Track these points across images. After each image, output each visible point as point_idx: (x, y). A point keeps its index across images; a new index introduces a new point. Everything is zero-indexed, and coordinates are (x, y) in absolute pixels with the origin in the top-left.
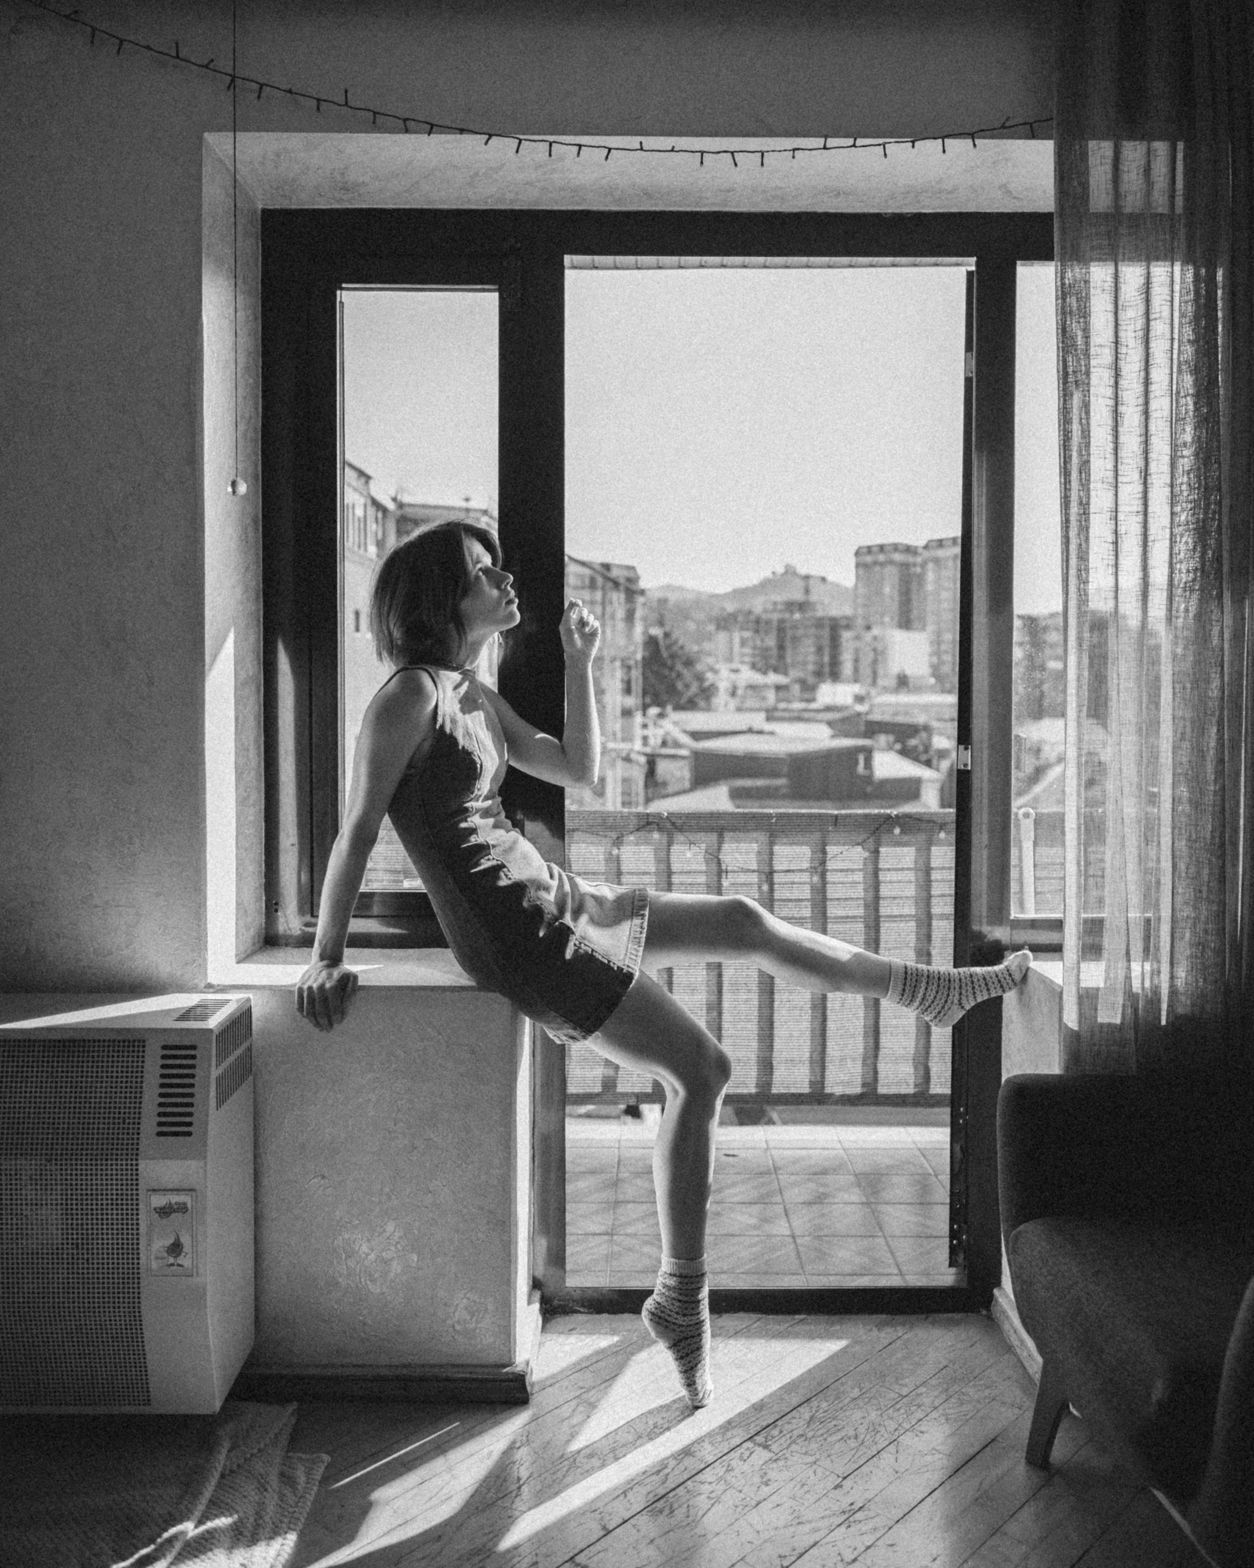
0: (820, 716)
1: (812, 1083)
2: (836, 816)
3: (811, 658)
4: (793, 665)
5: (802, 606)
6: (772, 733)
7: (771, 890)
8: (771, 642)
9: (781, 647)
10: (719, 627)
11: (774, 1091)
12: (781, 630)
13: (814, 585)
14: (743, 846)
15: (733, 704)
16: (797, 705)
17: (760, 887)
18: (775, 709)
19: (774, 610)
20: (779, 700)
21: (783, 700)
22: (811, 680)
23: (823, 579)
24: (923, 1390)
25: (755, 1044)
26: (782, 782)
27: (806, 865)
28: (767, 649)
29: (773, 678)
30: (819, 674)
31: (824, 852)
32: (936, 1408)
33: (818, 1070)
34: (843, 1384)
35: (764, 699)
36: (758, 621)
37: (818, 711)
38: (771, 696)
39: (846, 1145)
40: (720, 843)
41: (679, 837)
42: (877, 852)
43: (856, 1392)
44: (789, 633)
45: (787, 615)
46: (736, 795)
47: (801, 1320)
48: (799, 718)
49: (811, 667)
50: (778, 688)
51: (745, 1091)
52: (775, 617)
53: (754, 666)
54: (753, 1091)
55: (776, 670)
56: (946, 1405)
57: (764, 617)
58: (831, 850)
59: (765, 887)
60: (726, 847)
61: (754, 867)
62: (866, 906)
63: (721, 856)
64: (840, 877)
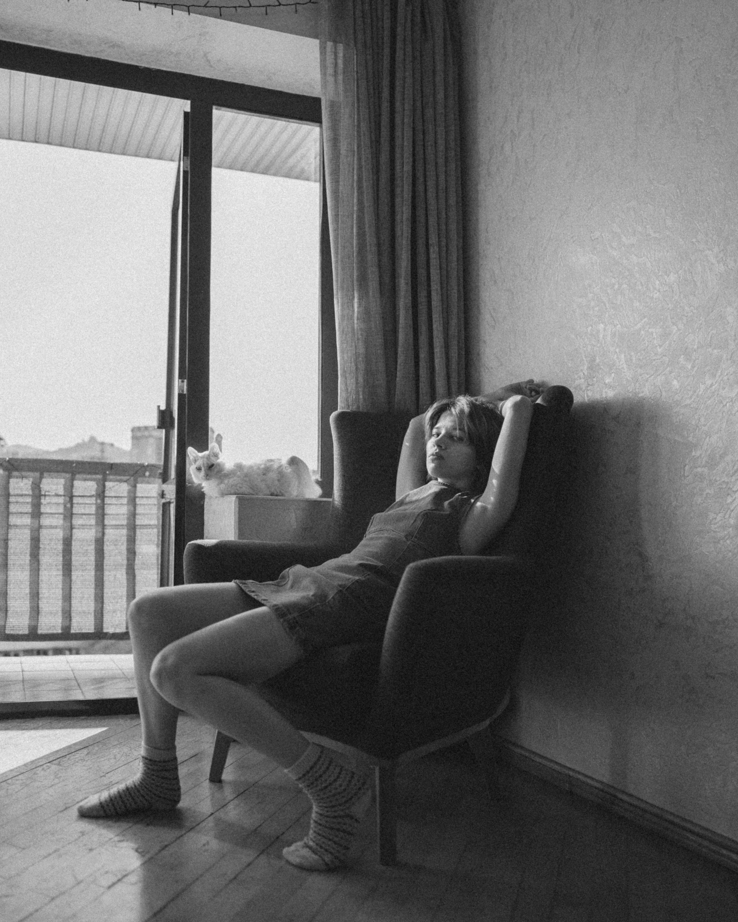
1: (96, 627)
2: (112, 464)
7: (72, 507)
11: (72, 631)
14: (55, 480)
17: (65, 506)
23: (112, 445)
25: (60, 603)
27: (93, 493)
31: (104, 486)
33: (99, 618)
40: (41, 478)
41: (15, 473)
42: (135, 486)
43: (116, 743)
51: (55, 632)
58: (108, 484)
59: (68, 506)
60: (44, 481)
61: (62, 493)
62: (128, 519)
63: (41, 486)
64: (114, 501)
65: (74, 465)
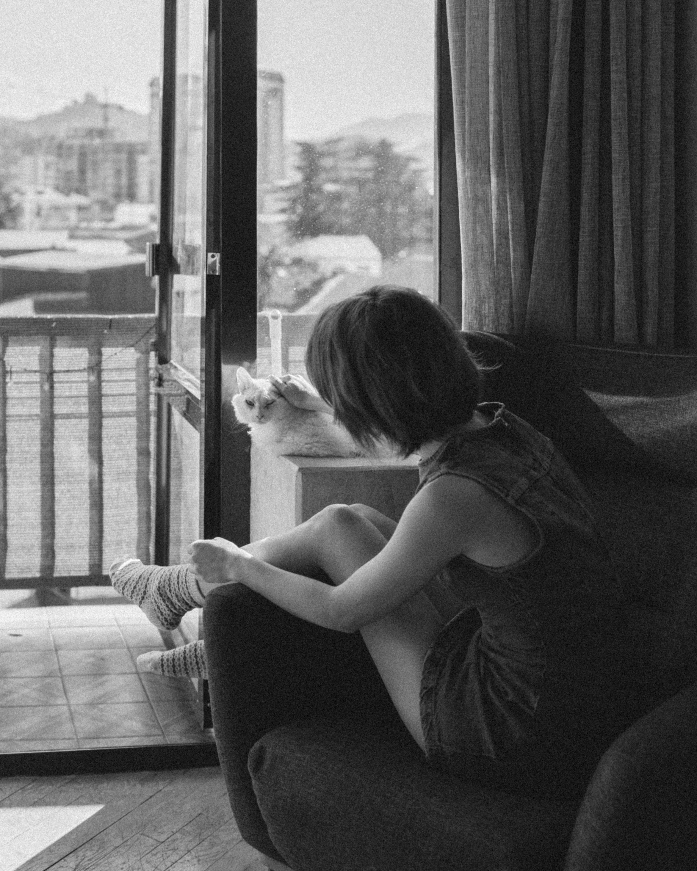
0: (120, 234)
1: (91, 567)
2: (111, 320)
3: (110, 181)
4: (95, 187)
5: (101, 133)
6: (74, 251)
7: (52, 387)
8: (73, 165)
9: (82, 171)
10: (24, 152)
11: (56, 575)
12: (83, 155)
13: (112, 113)
14: (28, 349)
15: (37, 222)
16: (97, 225)
17: (42, 387)
18: (77, 228)
19: (74, 137)
20: (80, 220)
21: (84, 220)
22: (112, 201)
23: (121, 108)
24: (178, 835)
25: (38, 532)
26: (82, 295)
27: (84, 365)
28: (69, 173)
29: (76, 199)
30: (118, 196)
31: (100, 354)
32: (189, 851)
33: (96, 554)
34: (107, 835)
35: (68, 219)
36: (60, 147)
37: (115, 230)
38: (73, 217)
39: (121, 623)
40: (5, 346)
42: (147, 353)
43: (119, 841)
44: (90, 157)
45: (87, 141)
46: (39, 307)
47: (73, 779)
48: (98, 237)
49: (110, 190)
50: (80, 208)
51: (30, 575)
52: (76, 142)
53: (57, 188)
54: (38, 575)
55: (78, 191)
56: (199, 848)
57: (67, 142)
58: (106, 351)
59: (47, 387)
60: (10, 350)
61: (37, 368)
62: (139, 403)
63: (5, 359)
64: (114, 376)
65: (54, 325)
